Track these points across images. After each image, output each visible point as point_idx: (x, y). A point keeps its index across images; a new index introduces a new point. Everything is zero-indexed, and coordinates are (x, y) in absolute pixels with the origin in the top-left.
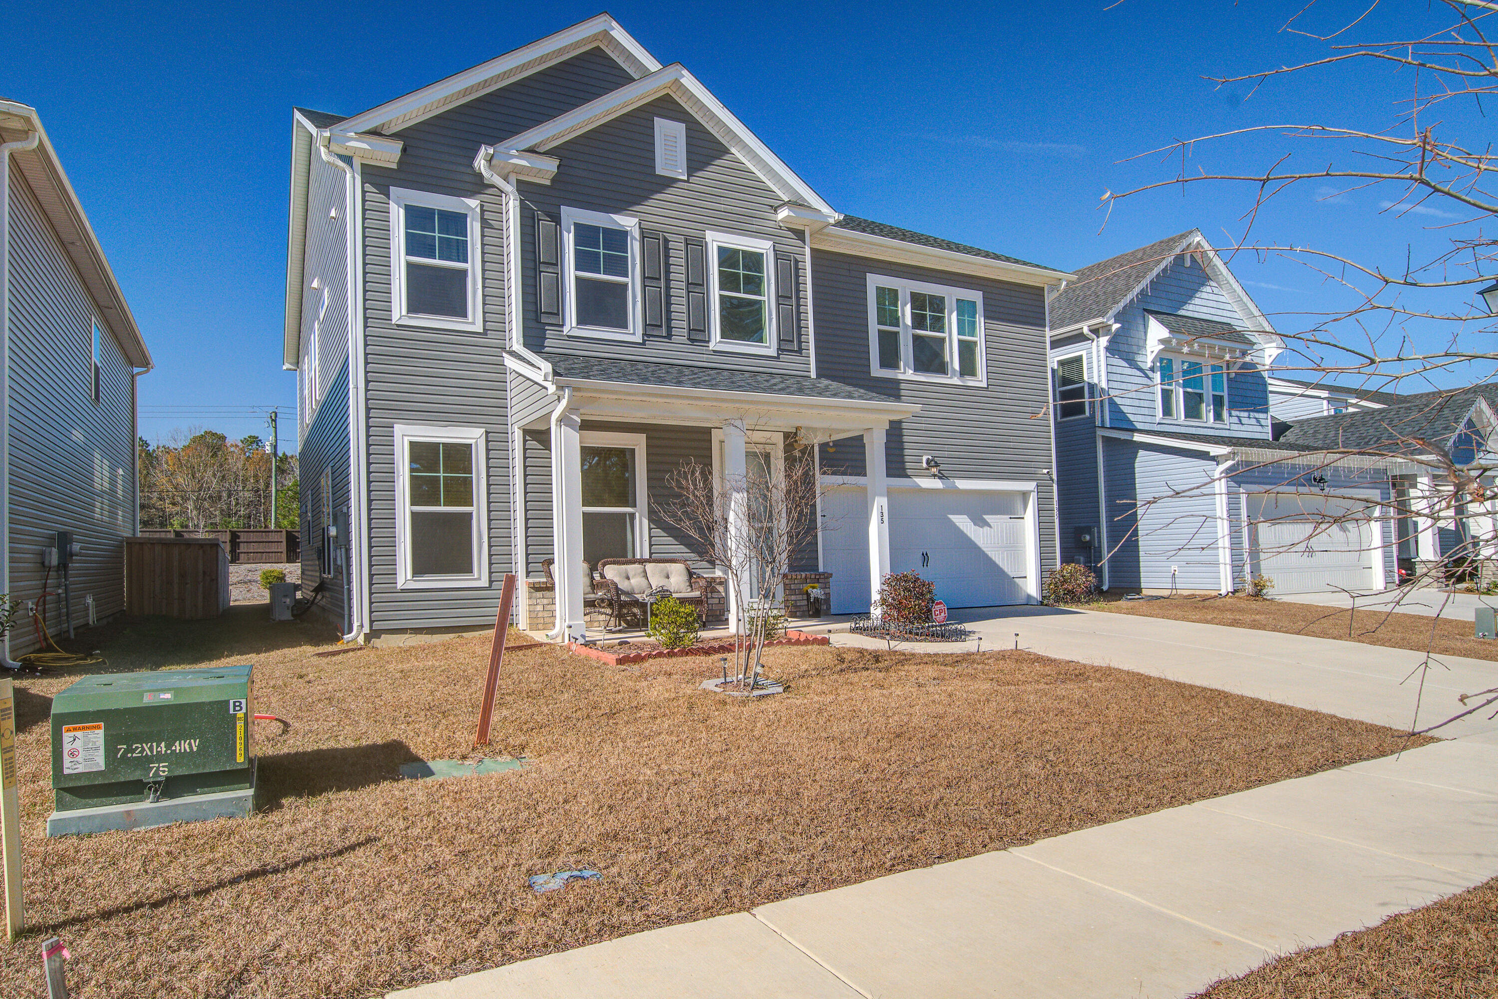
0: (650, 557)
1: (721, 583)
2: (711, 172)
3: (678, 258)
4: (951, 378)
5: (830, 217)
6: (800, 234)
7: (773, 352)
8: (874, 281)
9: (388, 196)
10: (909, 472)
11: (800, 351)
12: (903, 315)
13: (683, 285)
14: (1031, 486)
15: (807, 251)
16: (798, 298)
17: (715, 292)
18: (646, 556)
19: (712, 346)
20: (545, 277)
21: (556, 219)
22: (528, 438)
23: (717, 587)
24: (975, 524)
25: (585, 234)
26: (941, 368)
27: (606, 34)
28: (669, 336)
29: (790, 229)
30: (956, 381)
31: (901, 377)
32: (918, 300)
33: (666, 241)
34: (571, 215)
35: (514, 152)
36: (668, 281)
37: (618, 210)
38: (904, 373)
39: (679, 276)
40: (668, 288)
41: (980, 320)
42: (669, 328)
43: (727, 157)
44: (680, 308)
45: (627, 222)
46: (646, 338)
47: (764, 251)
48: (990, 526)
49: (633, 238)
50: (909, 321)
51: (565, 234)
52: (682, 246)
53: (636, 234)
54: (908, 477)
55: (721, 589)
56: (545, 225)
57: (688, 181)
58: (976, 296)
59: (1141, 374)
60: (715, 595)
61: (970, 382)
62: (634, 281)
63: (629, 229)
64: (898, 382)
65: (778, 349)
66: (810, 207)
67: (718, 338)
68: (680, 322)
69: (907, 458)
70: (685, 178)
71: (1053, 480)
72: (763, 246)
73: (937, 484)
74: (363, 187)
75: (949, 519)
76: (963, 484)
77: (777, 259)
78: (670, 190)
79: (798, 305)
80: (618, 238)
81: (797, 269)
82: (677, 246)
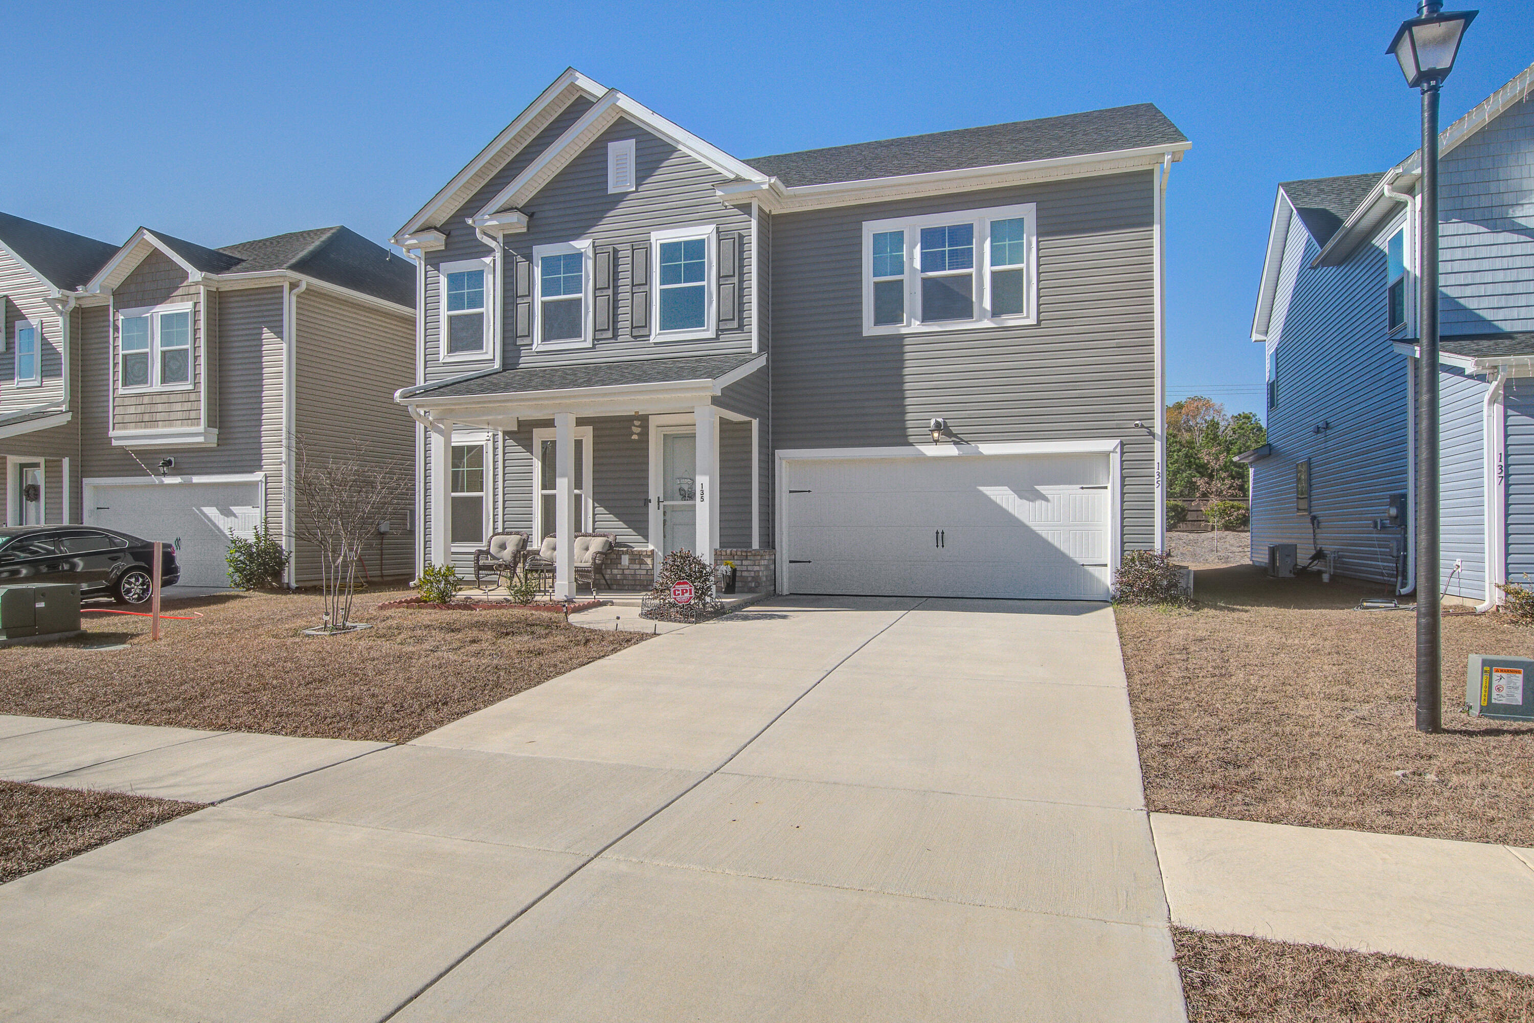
0: (594, 532)
1: (648, 556)
2: (662, 175)
3: (624, 267)
4: (980, 320)
5: (764, 183)
6: (745, 208)
7: (711, 334)
8: (870, 229)
9: (439, 271)
10: (911, 439)
11: (741, 327)
12: (911, 259)
13: (628, 288)
14: (1110, 445)
15: (754, 223)
16: (741, 275)
17: (657, 287)
18: (590, 531)
19: (652, 339)
20: (522, 309)
21: (529, 258)
22: (507, 438)
23: (645, 559)
24: (1021, 497)
25: (549, 264)
26: (965, 309)
27: (573, 87)
28: (615, 336)
29: (735, 206)
30: (987, 323)
31: (904, 331)
32: (929, 237)
33: (615, 251)
34: (541, 251)
35: (487, 217)
36: (616, 287)
37: (577, 237)
38: (909, 325)
39: (625, 281)
40: (615, 294)
41: (1030, 240)
42: (615, 330)
43: (676, 155)
44: (624, 310)
45: (583, 245)
46: (596, 342)
47: (705, 237)
48: (1047, 500)
49: (588, 257)
50: (917, 264)
51: (536, 268)
52: (629, 253)
53: (590, 253)
54: (911, 444)
55: (649, 561)
56: (523, 265)
57: (636, 191)
58: (1027, 212)
59: (1523, 238)
60: (643, 567)
61: (1011, 321)
62: (586, 295)
63: (583, 250)
64: (902, 337)
65: (718, 330)
66: (744, 180)
67: (658, 331)
68: (624, 324)
69: (909, 424)
70: (634, 189)
71: (1152, 434)
72: (705, 232)
73: (951, 450)
74: (425, 269)
75: (980, 491)
76: (987, 449)
77: (719, 241)
78: (622, 205)
79: (741, 281)
80: (575, 259)
81: (741, 245)
82: (625, 253)
